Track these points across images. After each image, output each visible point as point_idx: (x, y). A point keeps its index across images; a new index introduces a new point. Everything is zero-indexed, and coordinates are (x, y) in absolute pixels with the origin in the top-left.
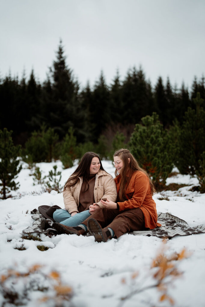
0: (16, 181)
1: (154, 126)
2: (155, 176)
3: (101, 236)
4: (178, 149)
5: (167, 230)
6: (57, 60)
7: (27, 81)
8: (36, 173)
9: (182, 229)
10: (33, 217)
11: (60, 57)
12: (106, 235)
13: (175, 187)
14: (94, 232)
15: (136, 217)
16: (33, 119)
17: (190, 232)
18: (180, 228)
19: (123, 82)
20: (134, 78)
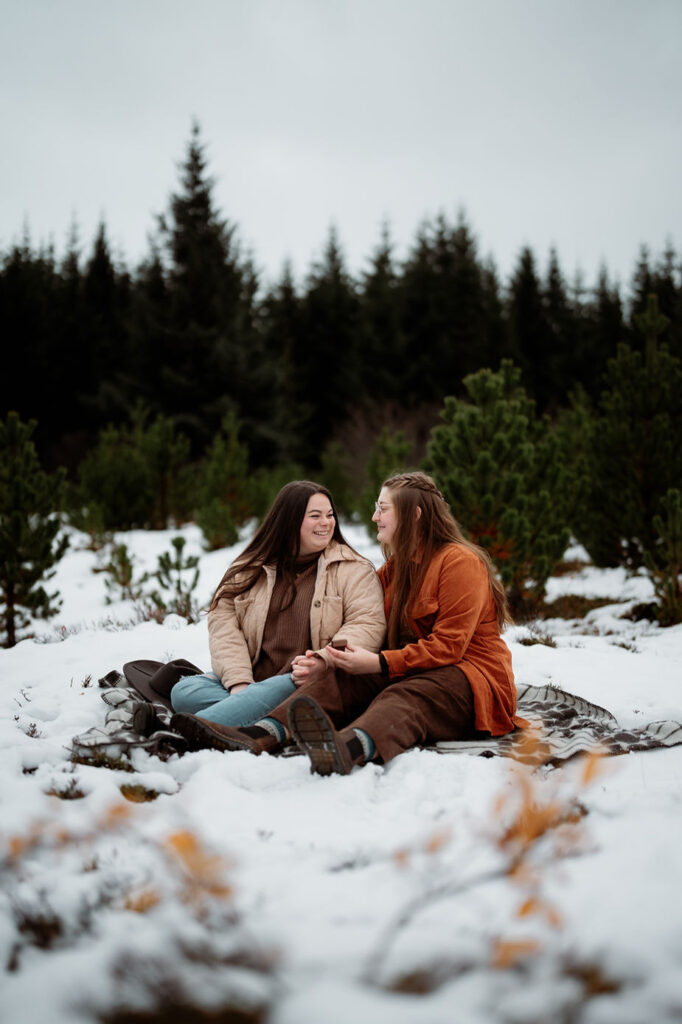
0: (49, 587)
1: (504, 403)
2: (509, 569)
3: (330, 755)
4: (584, 482)
5: (548, 738)
6: (182, 192)
7: (83, 262)
8: (114, 564)
9: (595, 735)
10: (107, 696)
11: (194, 182)
12: (348, 754)
13: (575, 608)
14: (308, 742)
15: (446, 693)
16: (106, 387)
17: (624, 745)
18: (590, 730)
19: (404, 266)
20: (438, 252)
